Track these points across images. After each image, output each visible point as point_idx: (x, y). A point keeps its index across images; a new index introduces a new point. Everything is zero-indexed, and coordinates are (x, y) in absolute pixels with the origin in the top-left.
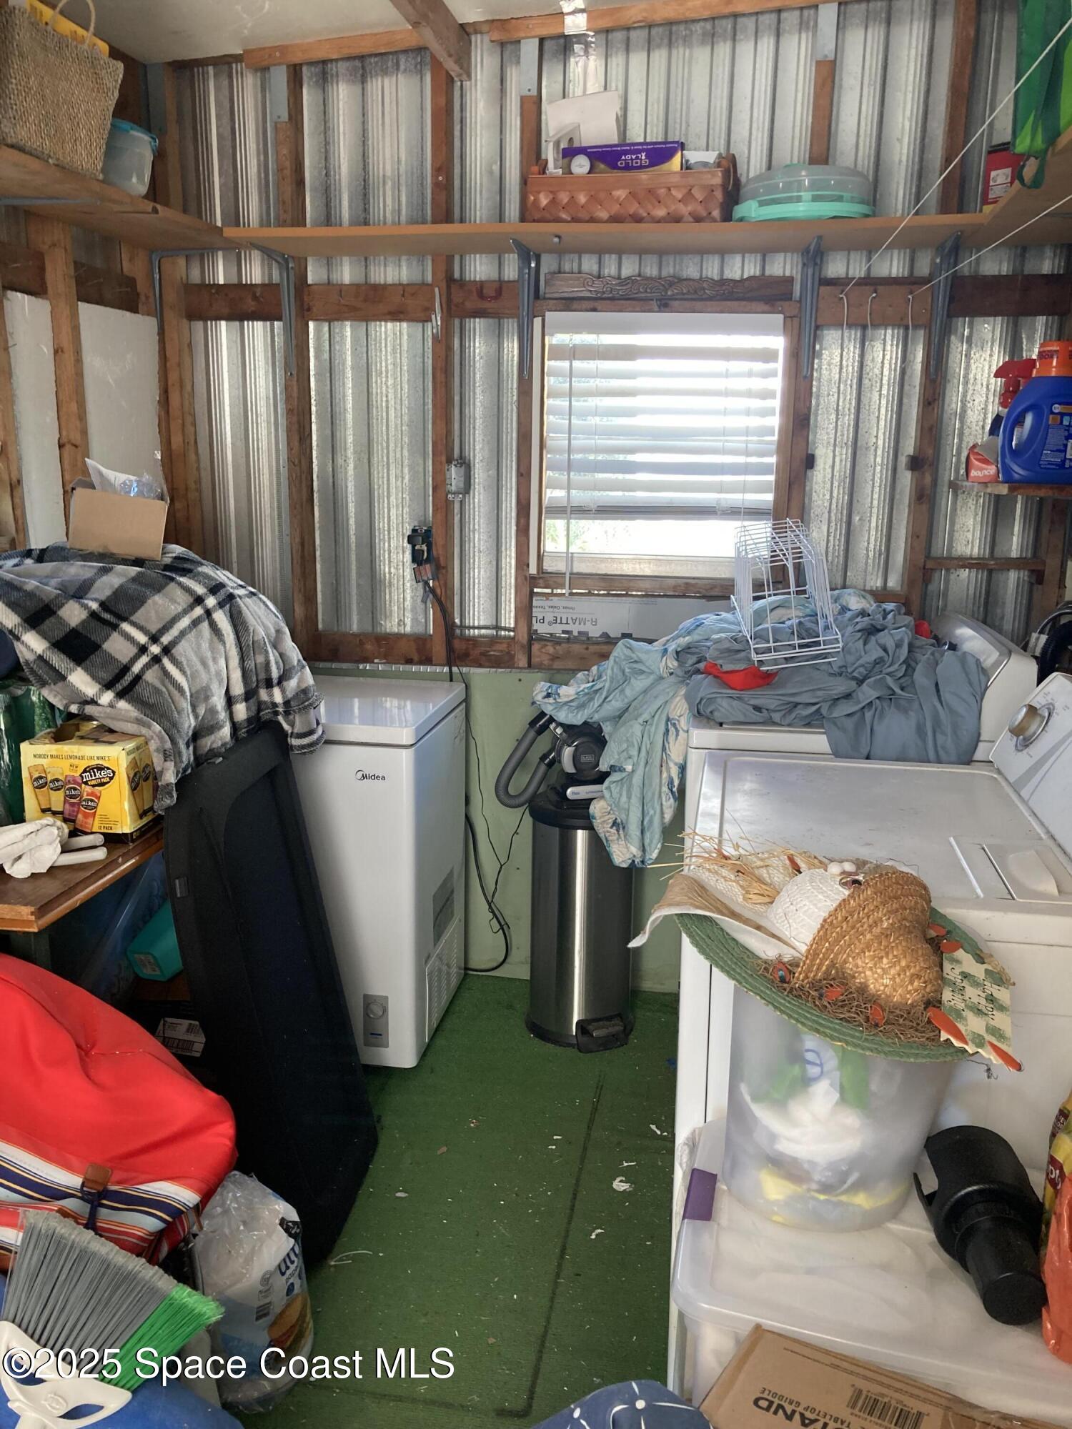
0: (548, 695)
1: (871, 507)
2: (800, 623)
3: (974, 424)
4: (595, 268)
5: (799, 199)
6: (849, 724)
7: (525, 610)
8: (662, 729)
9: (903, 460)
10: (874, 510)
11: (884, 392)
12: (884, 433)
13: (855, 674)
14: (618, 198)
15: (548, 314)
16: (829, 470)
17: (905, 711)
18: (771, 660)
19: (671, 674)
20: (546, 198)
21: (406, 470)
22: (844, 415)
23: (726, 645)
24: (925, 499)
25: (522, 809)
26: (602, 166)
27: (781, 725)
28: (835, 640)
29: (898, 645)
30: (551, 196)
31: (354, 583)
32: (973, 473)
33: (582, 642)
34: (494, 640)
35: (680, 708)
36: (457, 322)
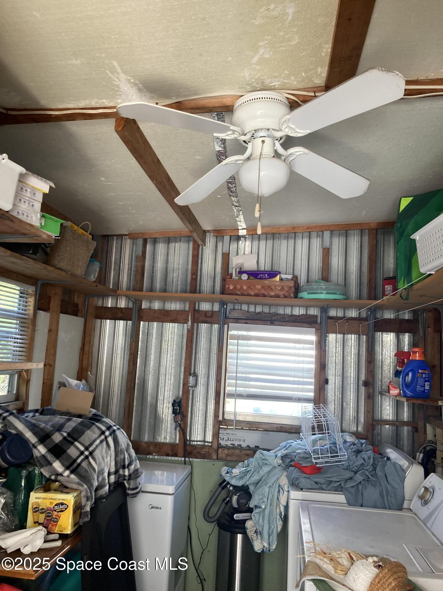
0: (228, 473)
1: (350, 400)
2: (330, 447)
3: (386, 370)
4: (246, 308)
5: (321, 293)
6: (353, 490)
7: (216, 435)
8: (277, 490)
9: (361, 383)
10: (352, 401)
11: (353, 357)
12: (353, 372)
13: (353, 469)
14: (258, 289)
15: (230, 324)
16: (334, 385)
17: (374, 486)
18: (320, 461)
19: (279, 466)
20: (232, 286)
21: (172, 377)
22: (338, 365)
23: (302, 455)
24: (370, 398)
25: (215, 523)
26: (252, 277)
27: (326, 490)
28: (344, 455)
29: (369, 458)
30: (234, 286)
31: (147, 421)
32: (391, 392)
33: (238, 449)
34: (203, 446)
35: (284, 481)
36: (196, 324)
